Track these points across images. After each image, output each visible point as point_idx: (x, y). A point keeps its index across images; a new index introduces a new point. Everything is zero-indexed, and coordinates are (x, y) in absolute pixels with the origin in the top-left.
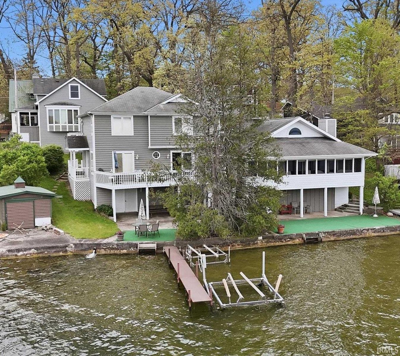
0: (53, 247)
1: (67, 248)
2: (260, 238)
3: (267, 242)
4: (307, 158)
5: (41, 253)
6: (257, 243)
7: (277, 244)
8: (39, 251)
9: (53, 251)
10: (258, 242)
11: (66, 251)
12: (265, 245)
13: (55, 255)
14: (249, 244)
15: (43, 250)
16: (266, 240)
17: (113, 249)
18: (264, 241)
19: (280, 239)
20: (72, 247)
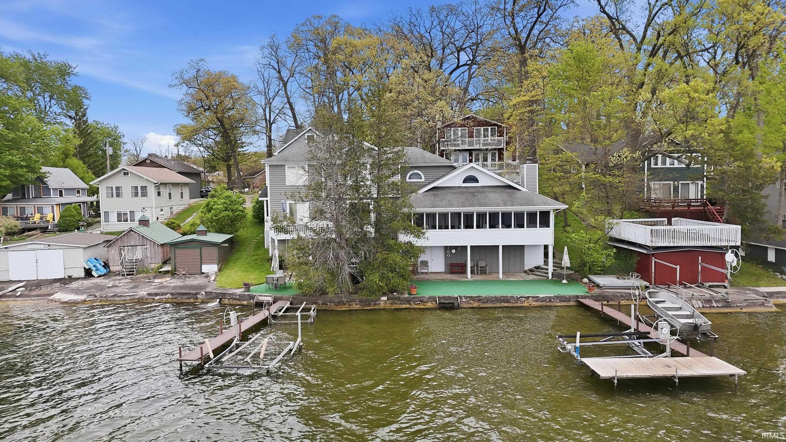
0: (186, 294)
1: (198, 296)
2: (385, 298)
3: (392, 304)
4: (475, 210)
5: (174, 298)
6: (380, 304)
7: (404, 306)
8: (174, 297)
9: (186, 297)
10: (381, 302)
11: (197, 298)
12: (388, 306)
13: (187, 301)
14: (369, 305)
15: (177, 296)
16: (391, 301)
17: (235, 299)
18: (388, 303)
19: (408, 301)
20: (203, 295)
